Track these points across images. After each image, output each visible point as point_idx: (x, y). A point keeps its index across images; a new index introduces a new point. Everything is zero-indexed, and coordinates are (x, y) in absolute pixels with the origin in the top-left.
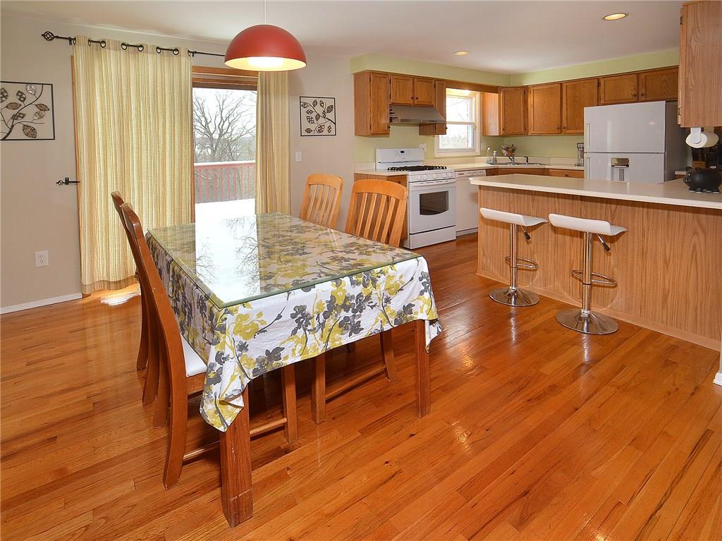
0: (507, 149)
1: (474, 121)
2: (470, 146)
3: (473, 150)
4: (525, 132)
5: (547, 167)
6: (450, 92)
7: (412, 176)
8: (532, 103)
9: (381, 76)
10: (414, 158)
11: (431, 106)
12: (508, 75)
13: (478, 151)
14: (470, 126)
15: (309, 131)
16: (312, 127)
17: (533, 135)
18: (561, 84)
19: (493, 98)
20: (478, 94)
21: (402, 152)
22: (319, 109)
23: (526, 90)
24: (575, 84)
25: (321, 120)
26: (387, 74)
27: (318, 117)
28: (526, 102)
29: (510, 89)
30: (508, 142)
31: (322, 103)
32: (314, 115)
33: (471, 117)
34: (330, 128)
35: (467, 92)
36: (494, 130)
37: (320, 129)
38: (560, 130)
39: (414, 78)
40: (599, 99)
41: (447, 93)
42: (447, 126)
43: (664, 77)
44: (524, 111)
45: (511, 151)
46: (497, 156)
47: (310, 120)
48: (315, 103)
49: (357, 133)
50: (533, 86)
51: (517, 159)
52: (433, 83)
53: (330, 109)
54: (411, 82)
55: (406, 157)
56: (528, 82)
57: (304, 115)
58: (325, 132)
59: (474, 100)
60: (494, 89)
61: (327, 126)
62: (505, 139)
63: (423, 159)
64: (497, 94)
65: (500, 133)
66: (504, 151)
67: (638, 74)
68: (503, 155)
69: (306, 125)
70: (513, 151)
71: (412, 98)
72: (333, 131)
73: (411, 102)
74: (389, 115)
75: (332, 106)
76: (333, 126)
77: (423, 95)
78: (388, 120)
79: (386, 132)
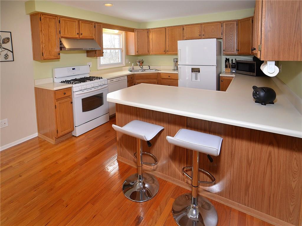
0: (139, 62)
1: (121, 48)
2: (120, 62)
3: (121, 63)
4: (148, 53)
5: (159, 72)
6: (105, 31)
8: (151, 38)
9: (51, 17)
10: (83, 71)
11: (93, 39)
12: (139, 22)
13: (124, 64)
14: (120, 50)
17: (152, 55)
18: (165, 28)
19: (132, 35)
20: (123, 33)
21: (73, 69)
23: (148, 31)
24: (172, 28)
26: (56, 16)
28: (148, 37)
29: (140, 30)
30: (140, 58)
33: (120, 45)
34: (6, 55)
35: (116, 31)
36: (133, 52)
38: (165, 52)
39: (79, 20)
40: (183, 36)
41: (103, 31)
42: (104, 51)
43: (213, 26)
44: (147, 42)
45: (142, 63)
46: (134, 65)
49: (35, 59)
50: (152, 29)
51: (145, 67)
52: (94, 25)
53: (6, 40)
54: (77, 23)
55: (75, 72)
56: (149, 27)
59: (121, 36)
60: (132, 30)
61: (3, 54)
62: (139, 57)
63: (89, 72)
64: (134, 33)
65: (135, 53)
66: (138, 63)
67: (201, 24)
68: (137, 65)
70: (143, 63)
71: (78, 34)
72: (10, 58)
73: (77, 36)
74: (59, 46)
75: (8, 39)
76: (10, 54)
77: (86, 32)
78: (58, 50)
79: (57, 58)
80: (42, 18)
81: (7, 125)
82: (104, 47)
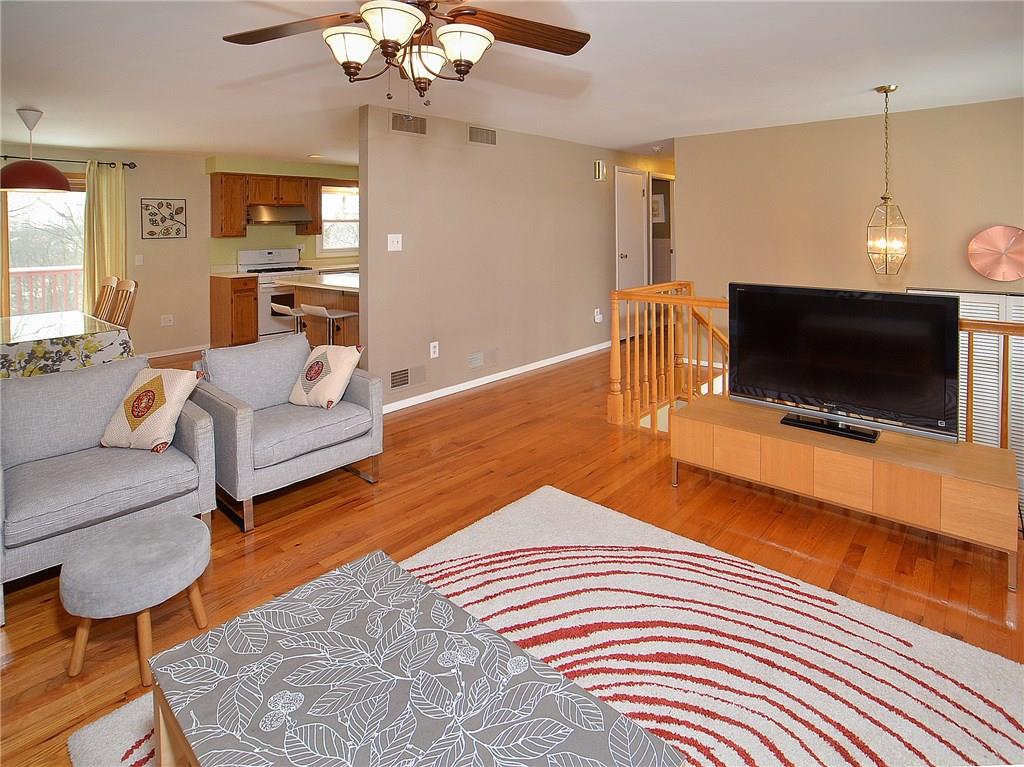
6: (327, 191)
7: (263, 278)
9: (237, 177)
11: (302, 206)
15: (152, 233)
16: (156, 229)
21: (269, 253)
22: (166, 212)
25: (168, 223)
26: (242, 175)
27: (163, 220)
31: (169, 205)
32: (158, 218)
34: (178, 230)
37: (167, 232)
39: (279, 178)
41: (322, 190)
42: (326, 226)
47: (154, 222)
48: (160, 205)
49: (212, 236)
52: (303, 184)
53: (179, 211)
54: (275, 182)
55: (273, 258)
57: (147, 217)
58: (173, 235)
61: (175, 228)
63: (297, 260)
69: (149, 227)
71: (276, 199)
72: (183, 234)
73: (275, 202)
74: (245, 217)
75: (182, 208)
76: (183, 228)
77: (289, 196)
78: (244, 222)
79: (242, 234)
80: (224, 179)
81: (172, 323)
82: (323, 218)
